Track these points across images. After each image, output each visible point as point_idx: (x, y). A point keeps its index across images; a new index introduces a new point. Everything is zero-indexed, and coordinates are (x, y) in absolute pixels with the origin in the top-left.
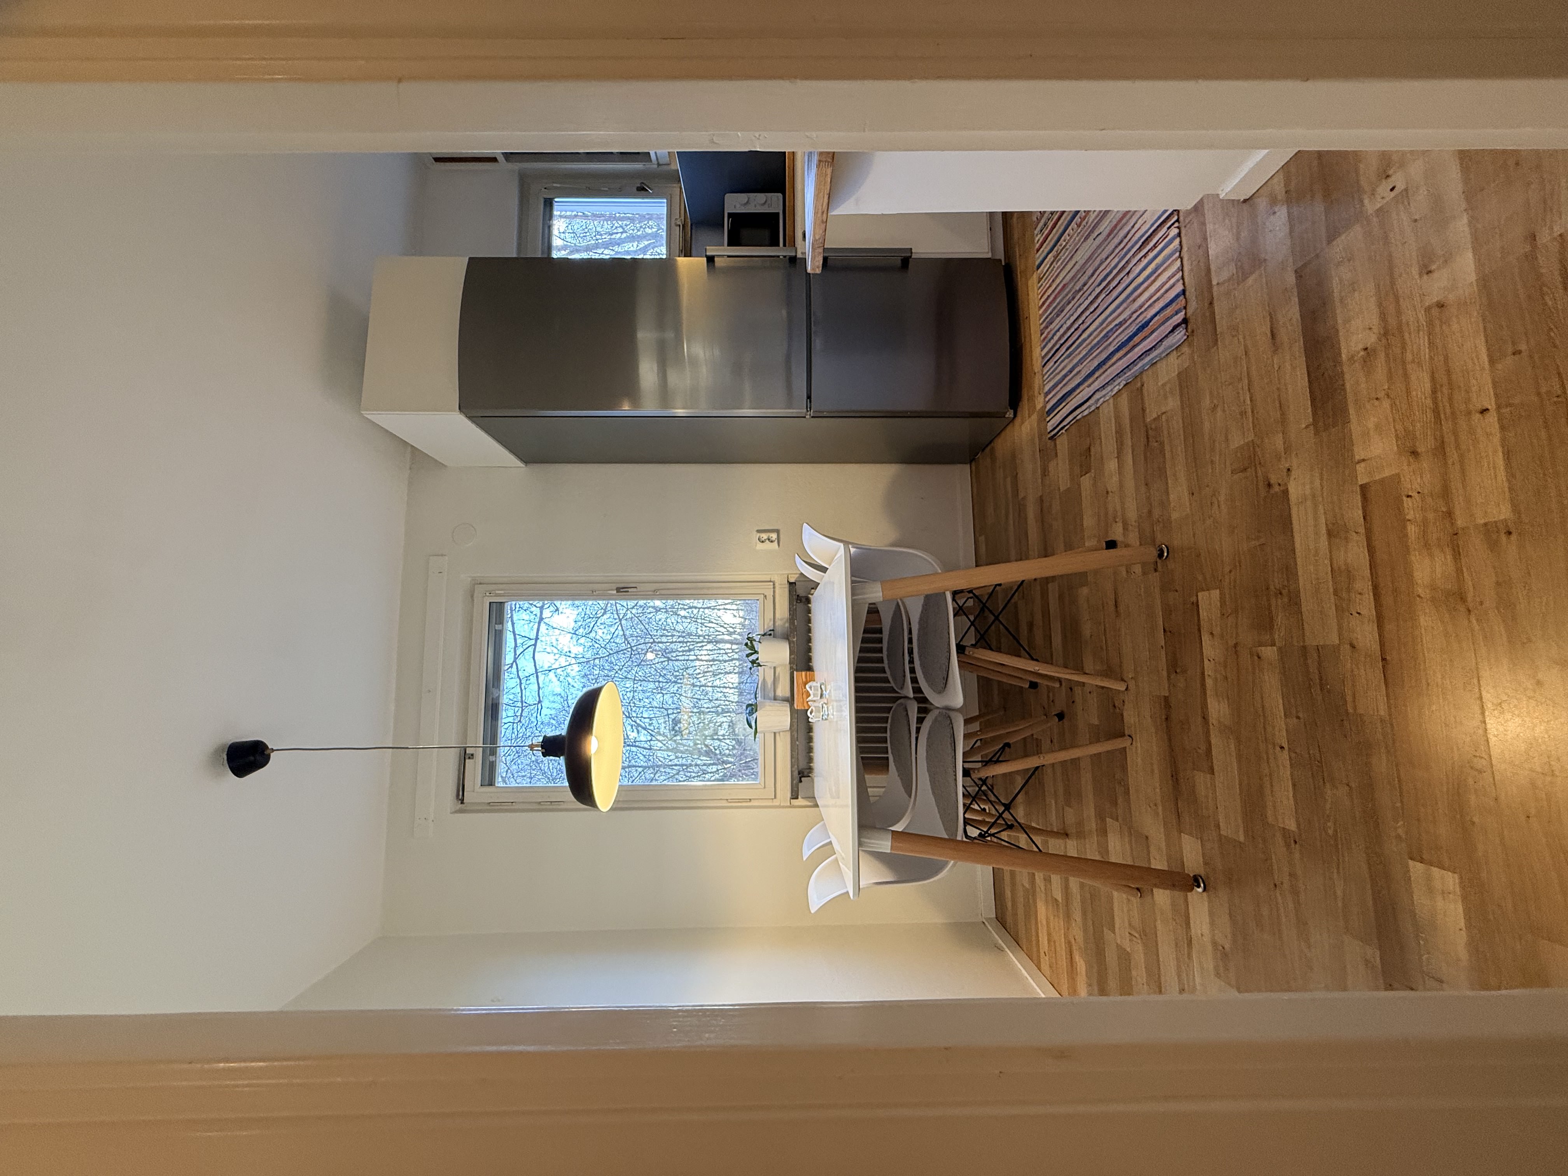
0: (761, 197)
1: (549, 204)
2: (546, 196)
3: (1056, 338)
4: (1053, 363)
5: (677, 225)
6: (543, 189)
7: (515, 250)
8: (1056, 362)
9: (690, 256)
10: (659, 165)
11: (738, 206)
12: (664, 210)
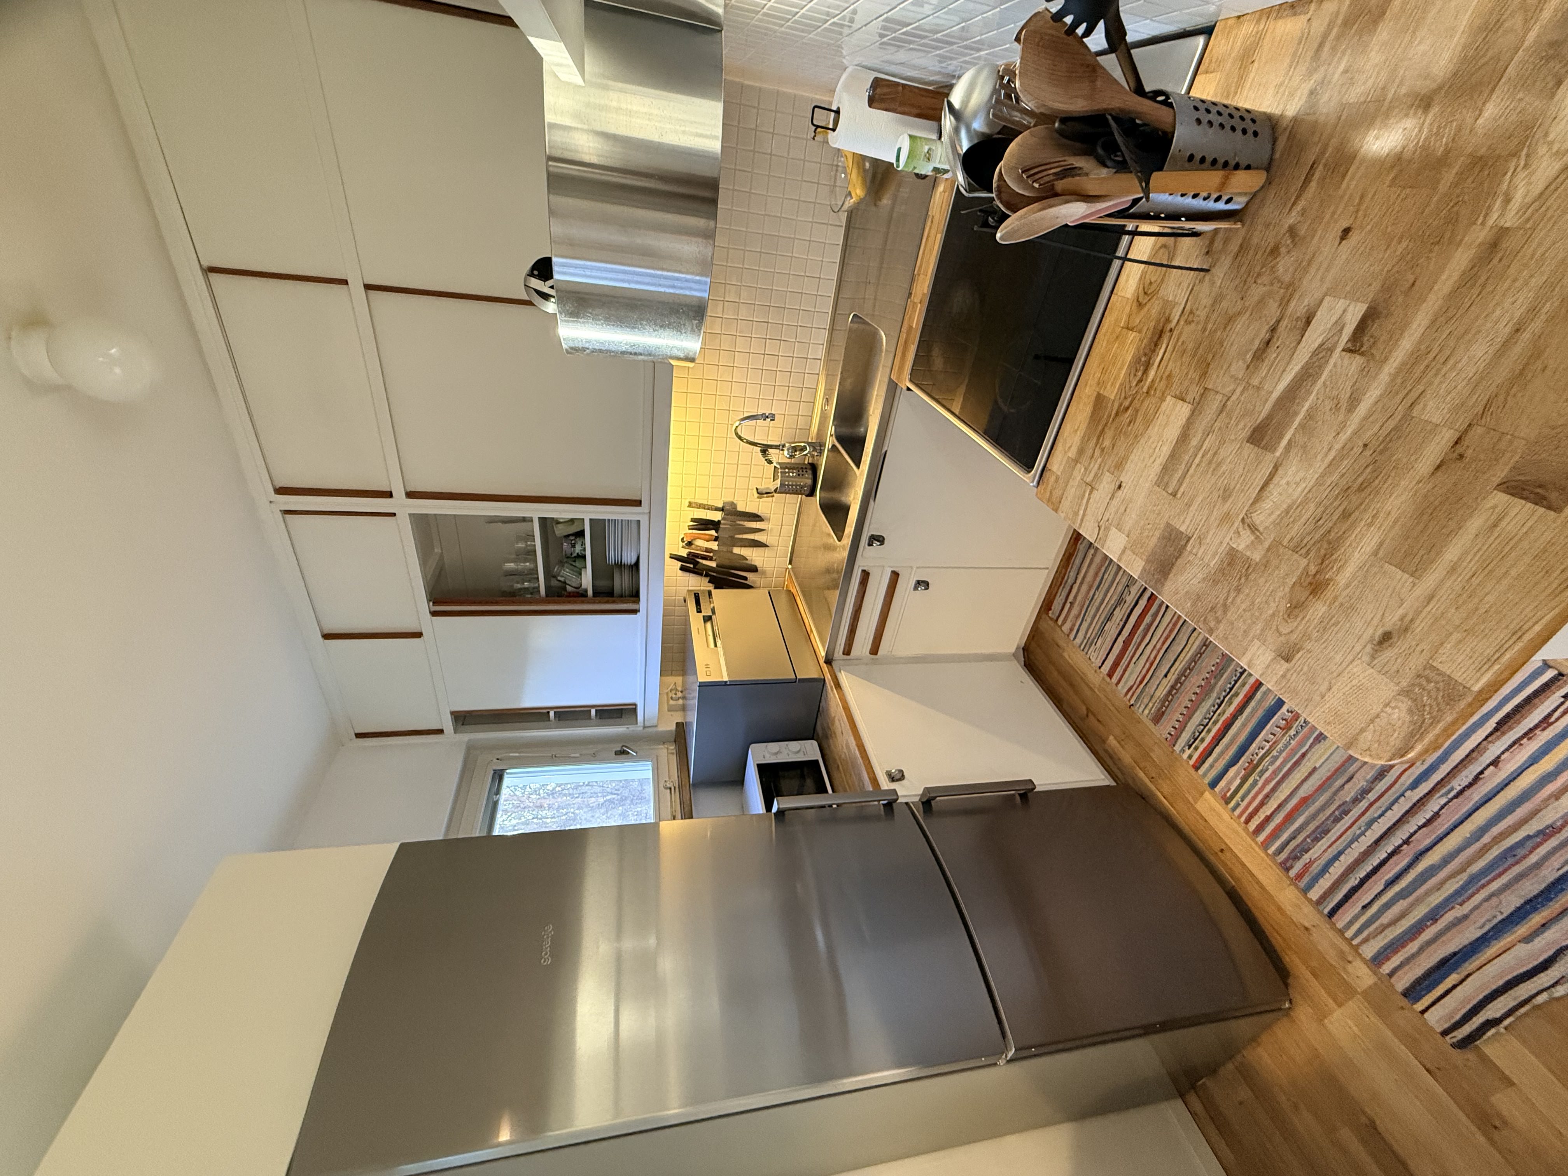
0: (794, 745)
1: (499, 776)
2: (495, 768)
3: (1337, 870)
4: (1358, 908)
5: (666, 788)
6: (495, 760)
7: (443, 829)
8: (1365, 907)
9: (692, 817)
10: (644, 727)
11: (767, 756)
12: (649, 774)
